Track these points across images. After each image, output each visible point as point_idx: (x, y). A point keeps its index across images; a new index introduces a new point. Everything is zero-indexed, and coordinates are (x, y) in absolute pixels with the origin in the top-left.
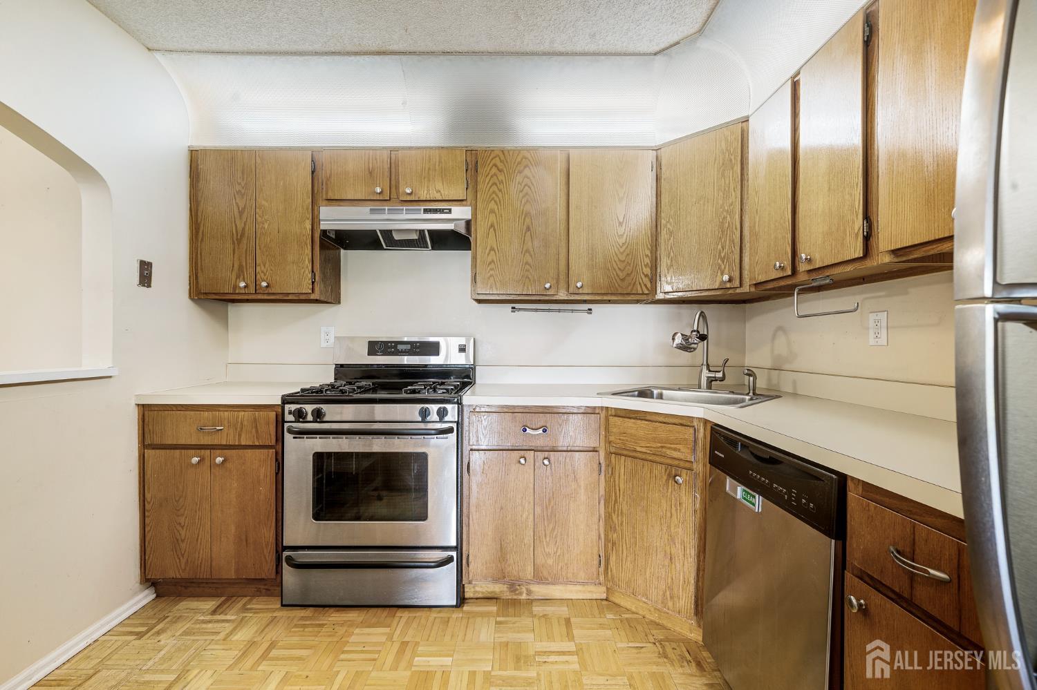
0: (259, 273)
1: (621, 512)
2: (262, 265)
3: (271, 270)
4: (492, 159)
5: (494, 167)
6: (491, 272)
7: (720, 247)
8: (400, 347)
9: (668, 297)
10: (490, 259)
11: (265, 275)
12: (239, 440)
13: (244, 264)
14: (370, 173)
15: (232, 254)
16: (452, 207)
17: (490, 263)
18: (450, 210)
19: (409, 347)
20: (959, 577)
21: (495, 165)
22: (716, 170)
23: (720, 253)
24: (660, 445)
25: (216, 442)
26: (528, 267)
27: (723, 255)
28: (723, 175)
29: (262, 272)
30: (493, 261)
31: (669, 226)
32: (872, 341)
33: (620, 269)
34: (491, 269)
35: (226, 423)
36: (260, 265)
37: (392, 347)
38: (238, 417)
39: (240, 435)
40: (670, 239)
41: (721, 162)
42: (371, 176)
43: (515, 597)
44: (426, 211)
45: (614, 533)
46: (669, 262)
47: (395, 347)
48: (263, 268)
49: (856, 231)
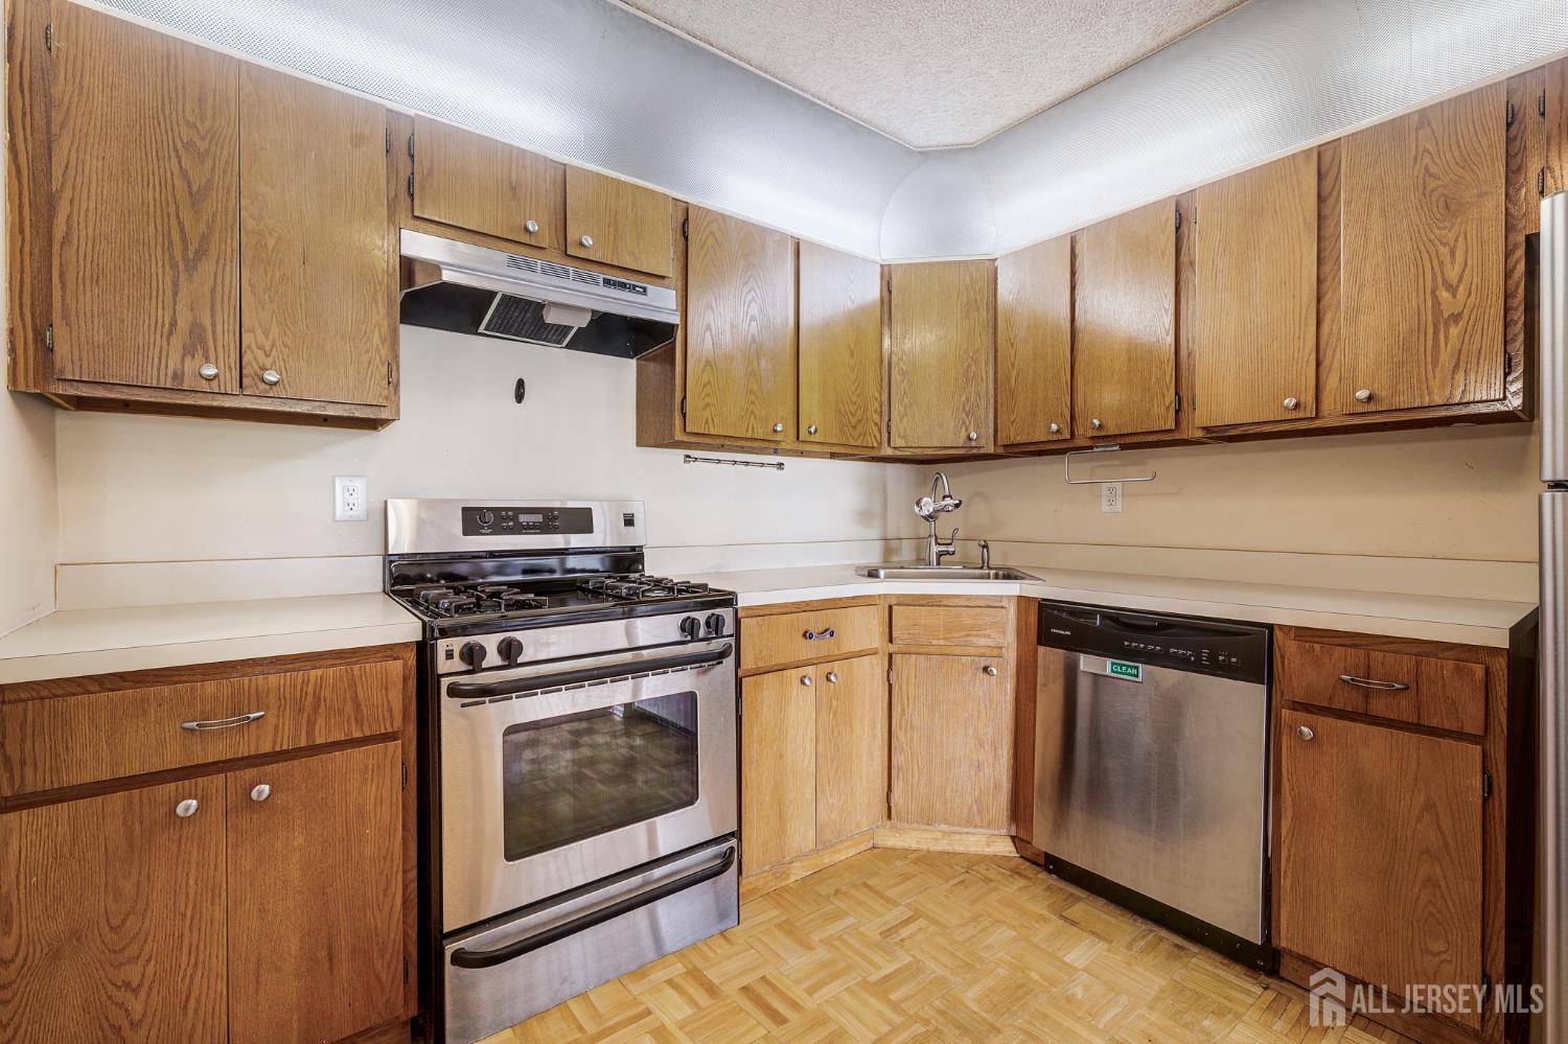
0: (249, 347)
1: (911, 726)
2: (259, 332)
3: (286, 346)
4: (708, 224)
5: (711, 237)
6: (707, 400)
7: (964, 398)
8: (523, 518)
9: (898, 453)
10: (705, 379)
11: (267, 356)
12: (309, 734)
13: (207, 322)
14: (513, 189)
15: (169, 293)
16: (648, 286)
17: (705, 385)
18: (645, 289)
19: (539, 518)
20: (1417, 683)
21: (712, 233)
22: (959, 307)
23: (964, 406)
24: (963, 633)
25: (243, 751)
26: (752, 397)
27: (967, 408)
28: (967, 316)
29: (261, 347)
30: (709, 382)
31: (901, 365)
32: (1105, 508)
33: (851, 413)
34: (708, 395)
35: (272, 701)
36: (252, 330)
37: (508, 519)
38: (306, 683)
39: (311, 724)
40: (903, 381)
41: (965, 300)
42: (514, 195)
43: (783, 884)
44: (607, 282)
45: (901, 754)
46: (902, 409)
47: (515, 518)
48: (261, 338)
49: (1167, 404)
